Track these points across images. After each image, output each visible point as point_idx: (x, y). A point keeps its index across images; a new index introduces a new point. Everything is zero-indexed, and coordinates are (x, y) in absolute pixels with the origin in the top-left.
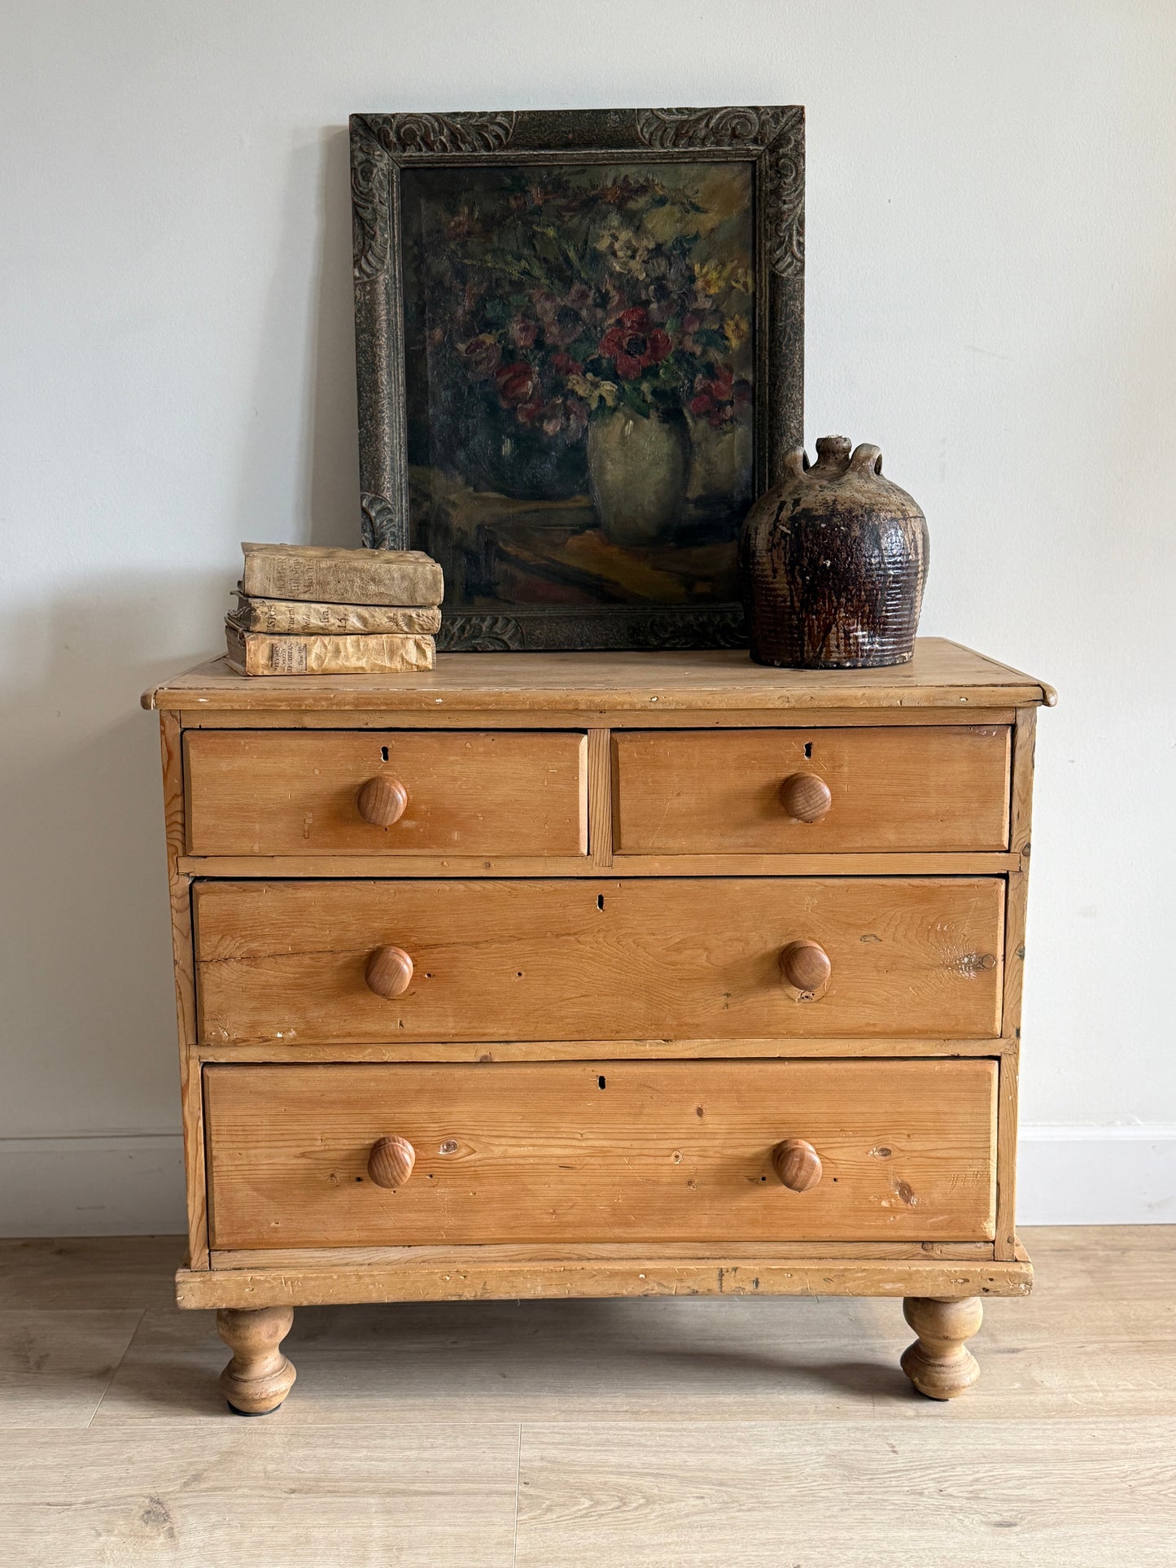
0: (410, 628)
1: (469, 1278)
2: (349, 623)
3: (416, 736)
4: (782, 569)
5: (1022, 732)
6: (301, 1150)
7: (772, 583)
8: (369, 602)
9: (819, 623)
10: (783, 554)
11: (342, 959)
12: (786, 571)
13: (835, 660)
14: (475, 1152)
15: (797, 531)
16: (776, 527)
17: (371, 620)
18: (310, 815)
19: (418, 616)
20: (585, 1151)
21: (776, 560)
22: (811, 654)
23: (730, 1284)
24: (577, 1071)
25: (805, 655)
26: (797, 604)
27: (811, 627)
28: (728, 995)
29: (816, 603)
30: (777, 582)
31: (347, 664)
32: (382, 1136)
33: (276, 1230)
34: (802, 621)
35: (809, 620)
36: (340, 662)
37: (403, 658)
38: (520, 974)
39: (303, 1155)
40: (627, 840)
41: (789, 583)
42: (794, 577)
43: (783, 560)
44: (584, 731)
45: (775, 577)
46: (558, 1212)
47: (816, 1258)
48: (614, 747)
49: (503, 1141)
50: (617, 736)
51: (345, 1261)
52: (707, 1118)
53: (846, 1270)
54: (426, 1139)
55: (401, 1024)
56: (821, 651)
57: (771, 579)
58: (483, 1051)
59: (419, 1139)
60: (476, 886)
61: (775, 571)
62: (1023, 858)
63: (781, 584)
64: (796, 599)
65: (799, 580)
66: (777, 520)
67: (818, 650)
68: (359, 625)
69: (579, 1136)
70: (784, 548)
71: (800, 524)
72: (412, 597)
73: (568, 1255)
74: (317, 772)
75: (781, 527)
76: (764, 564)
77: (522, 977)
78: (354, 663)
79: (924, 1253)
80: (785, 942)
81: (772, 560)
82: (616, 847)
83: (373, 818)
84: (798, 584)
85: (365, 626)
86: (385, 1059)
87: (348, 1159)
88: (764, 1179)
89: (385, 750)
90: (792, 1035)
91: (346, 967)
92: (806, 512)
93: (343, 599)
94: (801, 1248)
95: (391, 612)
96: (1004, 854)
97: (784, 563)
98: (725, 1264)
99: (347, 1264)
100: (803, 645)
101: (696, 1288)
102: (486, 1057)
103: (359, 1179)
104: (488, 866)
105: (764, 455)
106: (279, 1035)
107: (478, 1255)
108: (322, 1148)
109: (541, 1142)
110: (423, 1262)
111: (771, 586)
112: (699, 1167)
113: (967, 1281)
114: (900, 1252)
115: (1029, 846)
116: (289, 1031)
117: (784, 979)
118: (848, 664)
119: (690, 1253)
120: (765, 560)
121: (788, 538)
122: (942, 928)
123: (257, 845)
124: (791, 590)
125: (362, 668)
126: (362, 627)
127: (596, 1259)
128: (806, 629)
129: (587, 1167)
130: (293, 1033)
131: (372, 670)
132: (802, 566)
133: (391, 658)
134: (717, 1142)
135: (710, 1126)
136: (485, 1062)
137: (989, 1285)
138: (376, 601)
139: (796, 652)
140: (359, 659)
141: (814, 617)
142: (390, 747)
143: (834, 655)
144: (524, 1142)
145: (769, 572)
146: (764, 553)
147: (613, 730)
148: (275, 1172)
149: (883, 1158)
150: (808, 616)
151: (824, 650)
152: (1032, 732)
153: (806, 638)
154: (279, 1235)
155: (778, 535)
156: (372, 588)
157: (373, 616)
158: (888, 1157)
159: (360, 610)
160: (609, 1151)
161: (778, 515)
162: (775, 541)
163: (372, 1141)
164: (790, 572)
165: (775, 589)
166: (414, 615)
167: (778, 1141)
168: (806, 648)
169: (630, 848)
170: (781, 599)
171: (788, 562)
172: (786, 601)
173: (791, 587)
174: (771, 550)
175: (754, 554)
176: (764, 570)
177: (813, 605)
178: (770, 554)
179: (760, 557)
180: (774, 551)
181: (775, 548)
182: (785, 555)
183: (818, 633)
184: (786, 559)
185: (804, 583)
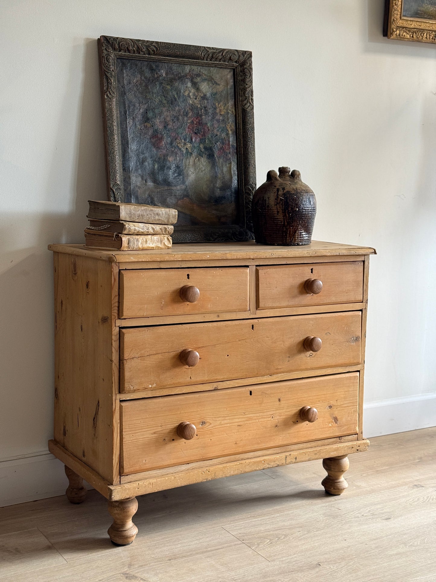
0: (165, 233)
1: (210, 472)
2: (150, 230)
3: (198, 270)
4: (281, 211)
5: (366, 263)
6: (154, 431)
7: (276, 216)
8: (155, 223)
9: (293, 230)
10: (281, 206)
11: (172, 354)
12: (283, 212)
13: (297, 242)
14: (211, 424)
15: (286, 198)
16: (278, 197)
17: (156, 229)
18: (163, 301)
19: (168, 228)
20: (245, 419)
21: (278, 208)
22: (289, 241)
23: (289, 460)
24: (243, 389)
25: (287, 241)
26: (286, 223)
27: (290, 231)
28: (289, 357)
29: (293, 223)
30: (279, 216)
31: (149, 246)
32: (181, 422)
33: (145, 464)
34: (287, 229)
35: (290, 229)
36: (147, 245)
37: (164, 244)
38: (228, 355)
39: (155, 433)
40: (261, 305)
43: (281, 208)
44: (247, 266)
45: (278, 214)
46: (237, 442)
47: (310, 448)
48: (257, 272)
49: (220, 419)
50: (258, 268)
51: (167, 473)
52: (282, 402)
53: (321, 449)
54: (195, 421)
55: (190, 378)
56: (293, 240)
57: (276, 215)
58: (215, 385)
59: (193, 422)
60: (215, 324)
61: (278, 212)
62: (366, 304)
63: (280, 217)
64: (286, 221)
65: (287, 215)
66: (278, 194)
67: (292, 239)
68: (152, 231)
69: (243, 414)
70: (282, 204)
71: (287, 196)
72: (168, 221)
73: (238, 459)
74: (166, 284)
75: (280, 197)
76: (273, 210)
77: (229, 356)
78: (151, 245)
79: (340, 441)
80: (305, 337)
81: (277, 208)
82: (257, 306)
83: (191, 299)
84: (287, 216)
85: (154, 232)
86: (184, 392)
87: (169, 433)
88: (297, 421)
89: (188, 275)
90: (307, 369)
91: (174, 357)
92: (288, 192)
93: (148, 221)
94: (306, 445)
95: (161, 226)
96: (361, 303)
98: (287, 454)
99: (168, 474)
100: (286, 238)
101: (278, 463)
102: (216, 388)
103: (173, 440)
104: (218, 316)
105: (242, 172)
106: (150, 386)
107: (211, 464)
108: (161, 429)
109: (232, 417)
110: (193, 469)
111: (276, 217)
112: (279, 420)
113: (353, 448)
114: (333, 442)
115: (367, 300)
116: (154, 384)
117: (305, 350)
118: (301, 244)
119: (275, 452)
120: (274, 208)
121: (283, 201)
122: (346, 329)
123: (145, 313)
124: (284, 219)
125: (153, 247)
126: (153, 232)
127: (247, 459)
128: (288, 232)
129: (246, 425)
130: (155, 385)
131: (156, 248)
132: (288, 210)
133: (161, 243)
134: (284, 410)
135: (282, 405)
136: (216, 389)
137: (358, 448)
138: (157, 222)
139: (284, 240)
140: (152, 244)
141: (292, 228)
142: (190, 274)
143: (296, 241)
144: (227, 418)
145: (276, 213)
146: (273, 206)
147: (257, 266)
148: (144, 441)
149: (330, 409)
150: (289, 227)
151: (294, 239)
152: (369, 263)
153: (288, 235)
154: (147, 465)
155: (279, 200)
156: (157, 217)
157: (156, 228)
158: (331, 409)
159: (152, 226)
160: (252, 418)
161: (278, 193)
162: (278, 202)
163: (178, 424)
164: (284, 212)
165: (278, 218)
166: (167, 228)
167: (301, 408)
168: (288, 238)
169: (262, 307)
170: (280, 222)
171: (283, 209)
172: (282, 222)
173: (284, 217)
174: (276, 205)
175: (268, 206)
176: (273, 212)
177: (291, 223)
178: (276, 206)
179: (271, 207)
180: (278, 205)
181: (278, 204)
182: (282, 207)
183: (292, 233)
184: (282, 208)
185: (289, 216)
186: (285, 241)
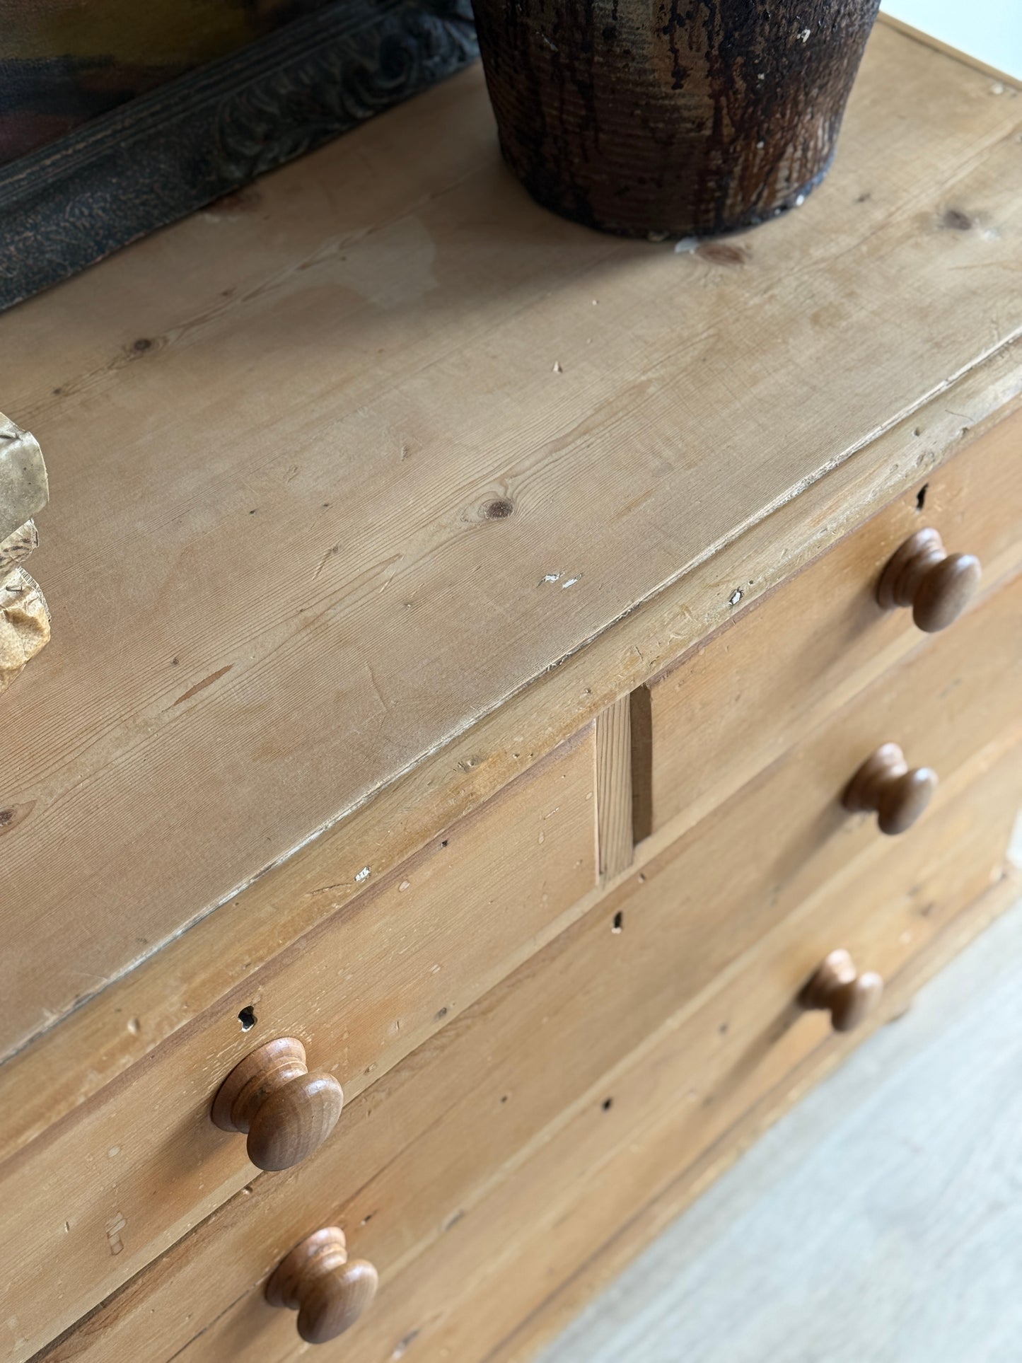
4: (698, 67)
7: (667, 97)
9: (767, 153)
10: (703, 36)
12: (711, 72)
13: (779, 201)
21: (683, 49)
22: (738, 209)
25: (726, 214)
26: (728, 131)
27: (748, 163)
29: (768, 116)
30: (683, 96)
34: (729, 158)
35: (747, 152)
41: (715, 96)
42: (730, 82)
43: (705, 49)
45: (678, 85)
56: (758, 198)
57: (666, 89)
61: (680, 72)
63: (694, 98)
64: (726, 121)
65: (740, 84)
67: (754, 198)
76: (644, 57)
77: (508, 1100)
81: (671, 48)
82: (642, 826)
84: (736, 92)
97: (708, 55)
100: (725, 196)
111: (665, 102)
120: (649, 50)
124: (718, 109)
128: (738, 169)
132: (749, 56)
139: (707, 211)
143: (780, 195)
146: (649, 36)
151: (764, 194)
153: (733, 184)
164: (720, 69)
165: (676, 109)
168: (729, 202)
170: (689, 125)
171: (715, 52)
172: (700, 126)
173: (717, 101)
174: (666, 30)
175: (610, 34)
176: (642, 72)
177: (763, 122)
178: (666, 38)
179: (633, 43)
180: (679, 32)
181: (682, 24)
182: (710, 38)
183: (761, 168)
184: (711, 47)
185: (751, 88)
186: (712, 215)
